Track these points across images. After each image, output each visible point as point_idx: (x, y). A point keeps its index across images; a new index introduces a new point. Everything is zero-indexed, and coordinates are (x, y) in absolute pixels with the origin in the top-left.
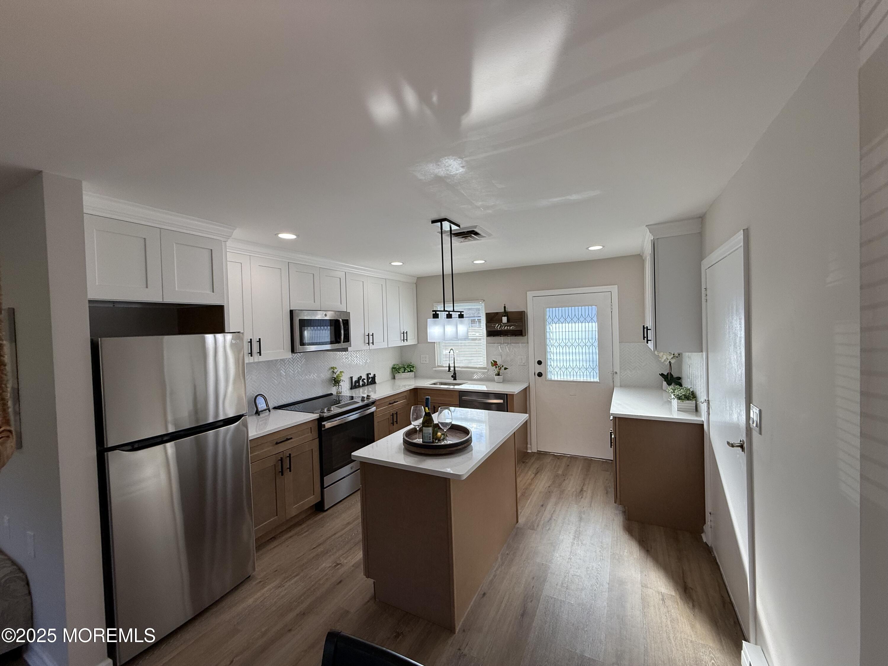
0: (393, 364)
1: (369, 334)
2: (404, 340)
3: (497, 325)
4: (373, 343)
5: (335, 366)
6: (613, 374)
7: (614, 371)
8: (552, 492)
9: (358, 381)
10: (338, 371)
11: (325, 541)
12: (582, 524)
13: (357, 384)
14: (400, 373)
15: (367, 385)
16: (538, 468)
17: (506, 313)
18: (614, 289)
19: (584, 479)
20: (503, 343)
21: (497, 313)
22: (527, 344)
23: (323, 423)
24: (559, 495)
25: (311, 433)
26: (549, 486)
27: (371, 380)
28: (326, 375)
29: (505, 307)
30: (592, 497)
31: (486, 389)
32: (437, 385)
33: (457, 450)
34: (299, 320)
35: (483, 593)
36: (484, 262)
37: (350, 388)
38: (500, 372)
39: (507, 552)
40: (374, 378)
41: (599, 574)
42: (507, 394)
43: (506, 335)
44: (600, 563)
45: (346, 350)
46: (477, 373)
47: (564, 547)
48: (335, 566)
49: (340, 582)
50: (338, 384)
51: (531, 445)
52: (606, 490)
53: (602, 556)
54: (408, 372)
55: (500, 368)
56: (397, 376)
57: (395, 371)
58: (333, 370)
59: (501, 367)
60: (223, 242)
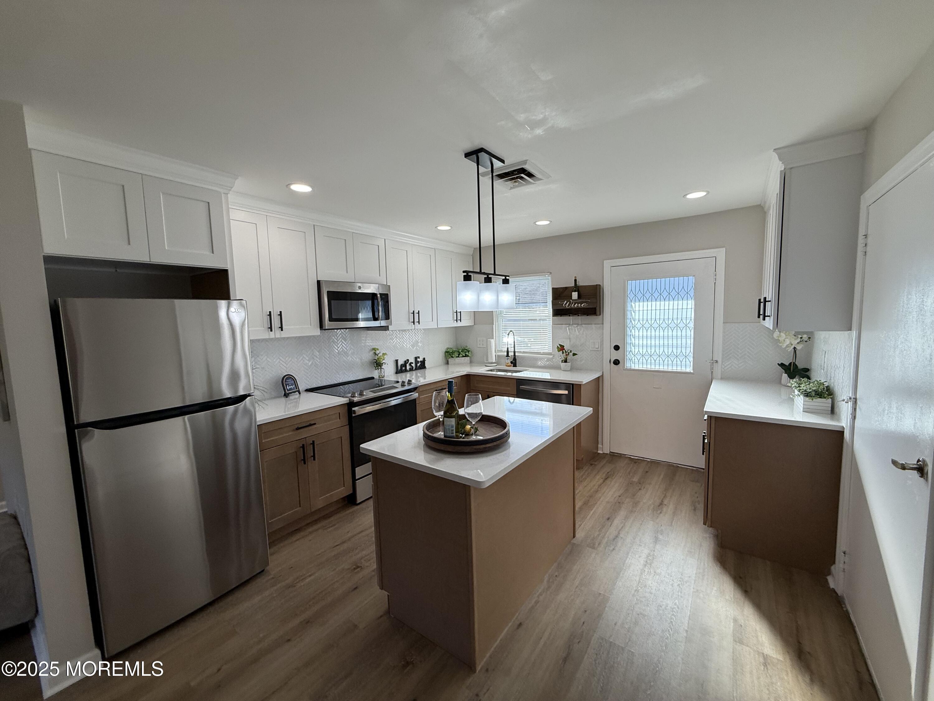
0: (446, 347)
1: (414, 311)
2: (457, 320)
3: (566, 302)
4: (419, 322)
5: (377, 347)
6: (713, 363)
7: (714, 359)
8: (623, 503)
9: (405, 365)
10: (380, 352)
11: (349, 539)
12: (658, 547)
13: (404, 368)
14: (453, 357)
15: (416, 369)
16: (608, 473)
17: (577, 288)
18: (721, 254)
19: (666, 490)
20: (573, 324)
21: (566, 288)
22: (602, 325)
23: (353, 409)
24: (630, 508)
25: (340, 419)
26: (620, 495)
27: (420, 364)
28: (368, 356)
29: (575, 280)
30: (674, 513)
31: (550, 378)
32: (494, 371)
33: (486, 448)
34: (328, 292)
35: (518, 623)
36: (548, 222)
37: (395, 372)
38: (568, 358)
39: (556, 574)
40: (423, 362)
41: (675, 616)
42: (573, 384)
43: (575, 314)
44: (677, 601)
45: (386, 328)
46: (541, 359)
47: (631, 575)
48: (355, 569)
49: (356, 588)
50: (381, 366)
51: (602, 444)
52: (694, 506)
53: (681, 593)
54: (463, 356)
55: (567, 353)
56: (451, 360)
57: (448, 355)
58: (374, 351)
59: (569, 353)
60: (223, 195)
